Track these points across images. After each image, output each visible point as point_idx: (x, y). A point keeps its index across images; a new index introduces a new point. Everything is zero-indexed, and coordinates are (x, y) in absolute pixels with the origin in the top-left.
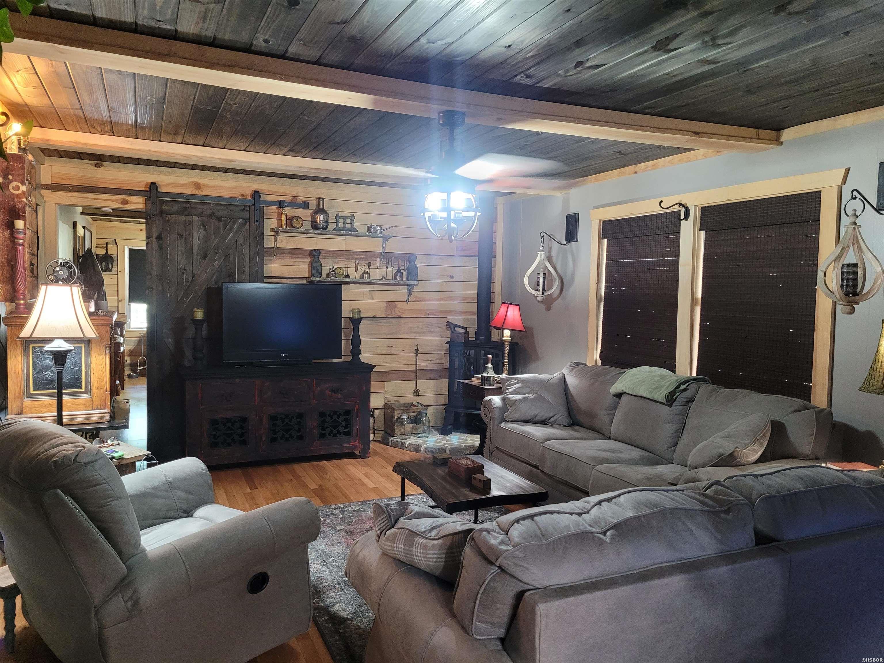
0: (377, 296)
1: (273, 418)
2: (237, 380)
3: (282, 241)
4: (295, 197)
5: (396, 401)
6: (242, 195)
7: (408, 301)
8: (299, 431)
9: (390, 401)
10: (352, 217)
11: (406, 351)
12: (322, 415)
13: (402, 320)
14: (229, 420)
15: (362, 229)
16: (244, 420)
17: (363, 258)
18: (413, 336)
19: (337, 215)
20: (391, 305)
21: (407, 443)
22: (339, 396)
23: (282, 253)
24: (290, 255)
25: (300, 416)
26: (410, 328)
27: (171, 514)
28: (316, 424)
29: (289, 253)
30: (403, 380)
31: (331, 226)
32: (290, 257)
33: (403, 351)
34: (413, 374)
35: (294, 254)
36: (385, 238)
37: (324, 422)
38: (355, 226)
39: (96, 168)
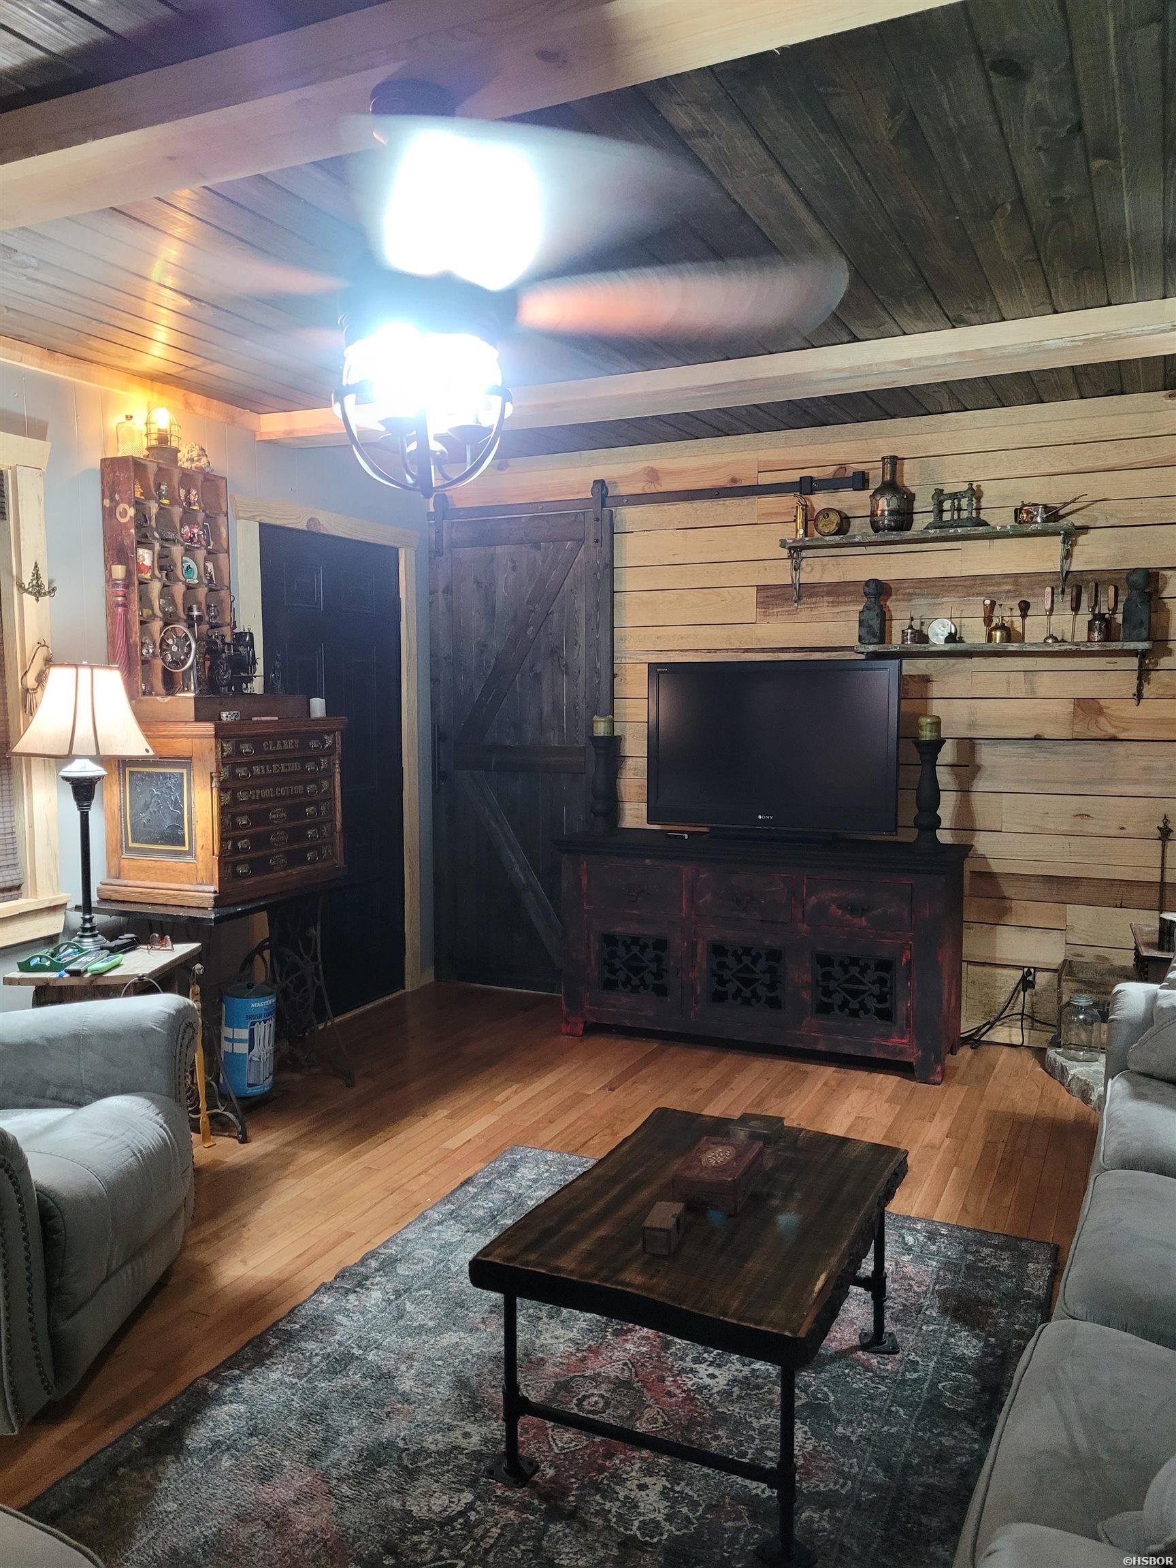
0: (1045, 684)
1: (718, 950)
2: (647, 861)
3: (812, 569)
4: (843, 467)
5: (1098, 957)
6: (734, 480)
7: (1139, 696)
8: (772, 987)
9: (1081, 956)
10: (975, 493)
11: (1130, 831)
12: (824, 960)
13: (1119, 748)
14: (635, 940)
15: (1000, 518)
16: (661, 945)
17: (1009, 591)
18: (1154, 791)
19: (939, 492)
20: (1087, 707)
21: (1072, 1072)
22: (863, 922)
23: (811, 596)
24: (830, 599)
25: (775, 955)
26: (1146, 769)
27: (69, 1094)
28: (808, 977)
29: (828, 594)
30: (1121, 907)
31: (921, 522)
32: (828, 602)
33: (1123, 828)
34: (1154, 895)
35: (838, 596)
36: (1071, 536)
37: (827, 976)
38: (984, 515)
39: (499, 472)
